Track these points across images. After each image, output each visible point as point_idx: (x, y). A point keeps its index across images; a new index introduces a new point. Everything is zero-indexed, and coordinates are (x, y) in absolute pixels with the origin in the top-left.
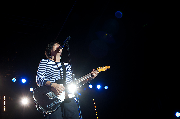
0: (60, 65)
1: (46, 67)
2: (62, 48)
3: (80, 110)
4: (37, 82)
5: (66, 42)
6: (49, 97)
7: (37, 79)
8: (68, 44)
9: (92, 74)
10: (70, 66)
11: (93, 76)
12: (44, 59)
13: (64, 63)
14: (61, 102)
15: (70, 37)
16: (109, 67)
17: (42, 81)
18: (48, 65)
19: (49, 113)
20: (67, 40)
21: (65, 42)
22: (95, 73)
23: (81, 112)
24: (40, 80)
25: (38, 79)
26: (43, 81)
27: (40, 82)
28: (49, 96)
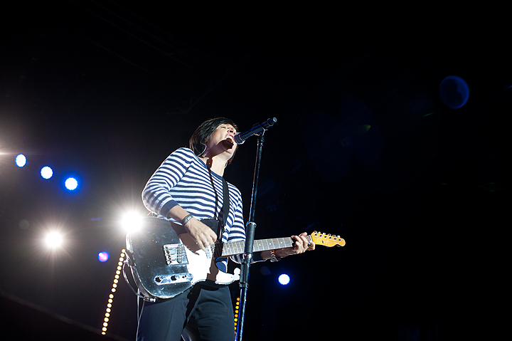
0: (219, 185)
1: (184, 171)
2: (242, 142)
4: (142, 196)
5: (258, 130)
6: (167, 257)
7: (146, 187)
8: (263, 138)
9: (295, 240)
10: (239, 199)
11: (295, 246)
13: (230, 186)
15: (275, 120)
17: (160, 198)
18: (190, 169)
19: (151, 300)
20: (263, 126)
21: (254, 129)
24: (155, 195)
25: (149, 187)
26: (165, 202)
27: (152, 199)
28: (168, 252)
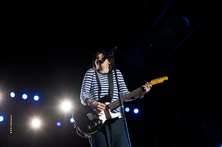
3: (128, 136)
8: (113, 57)
12: (90, 70)
14: (103, 122)
16: (167, 78)
20: (112, 52)
21: (109, 54)
22: (147, 86)
23: (129, 138)
28: (89, 116)
